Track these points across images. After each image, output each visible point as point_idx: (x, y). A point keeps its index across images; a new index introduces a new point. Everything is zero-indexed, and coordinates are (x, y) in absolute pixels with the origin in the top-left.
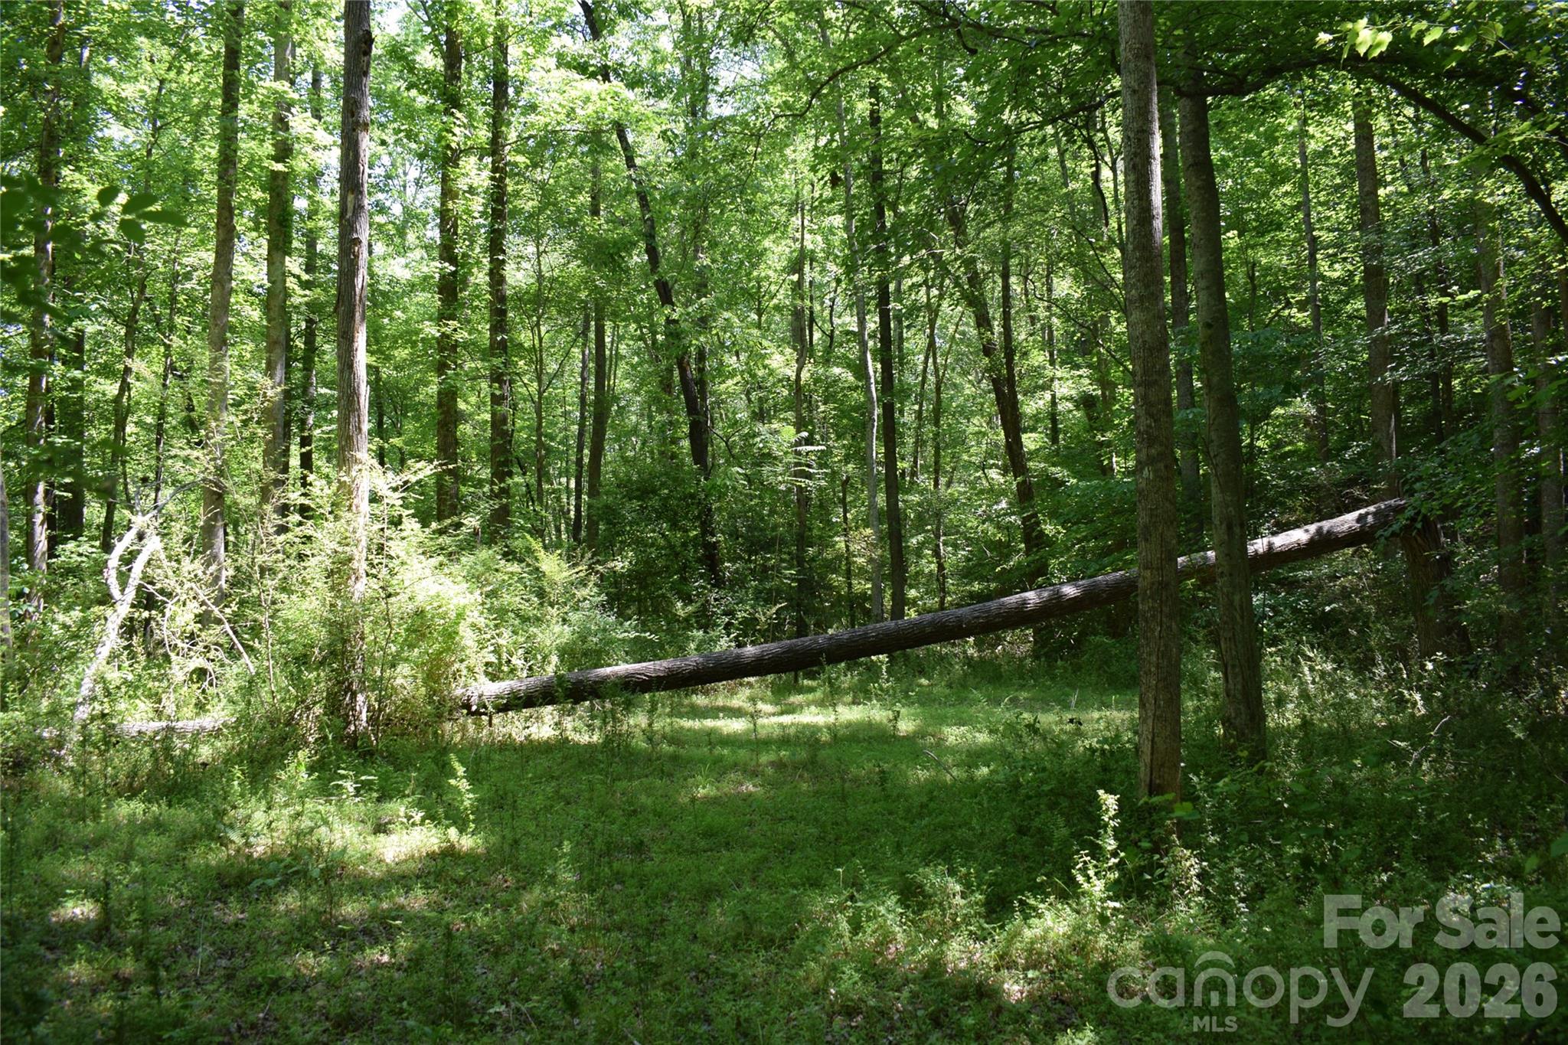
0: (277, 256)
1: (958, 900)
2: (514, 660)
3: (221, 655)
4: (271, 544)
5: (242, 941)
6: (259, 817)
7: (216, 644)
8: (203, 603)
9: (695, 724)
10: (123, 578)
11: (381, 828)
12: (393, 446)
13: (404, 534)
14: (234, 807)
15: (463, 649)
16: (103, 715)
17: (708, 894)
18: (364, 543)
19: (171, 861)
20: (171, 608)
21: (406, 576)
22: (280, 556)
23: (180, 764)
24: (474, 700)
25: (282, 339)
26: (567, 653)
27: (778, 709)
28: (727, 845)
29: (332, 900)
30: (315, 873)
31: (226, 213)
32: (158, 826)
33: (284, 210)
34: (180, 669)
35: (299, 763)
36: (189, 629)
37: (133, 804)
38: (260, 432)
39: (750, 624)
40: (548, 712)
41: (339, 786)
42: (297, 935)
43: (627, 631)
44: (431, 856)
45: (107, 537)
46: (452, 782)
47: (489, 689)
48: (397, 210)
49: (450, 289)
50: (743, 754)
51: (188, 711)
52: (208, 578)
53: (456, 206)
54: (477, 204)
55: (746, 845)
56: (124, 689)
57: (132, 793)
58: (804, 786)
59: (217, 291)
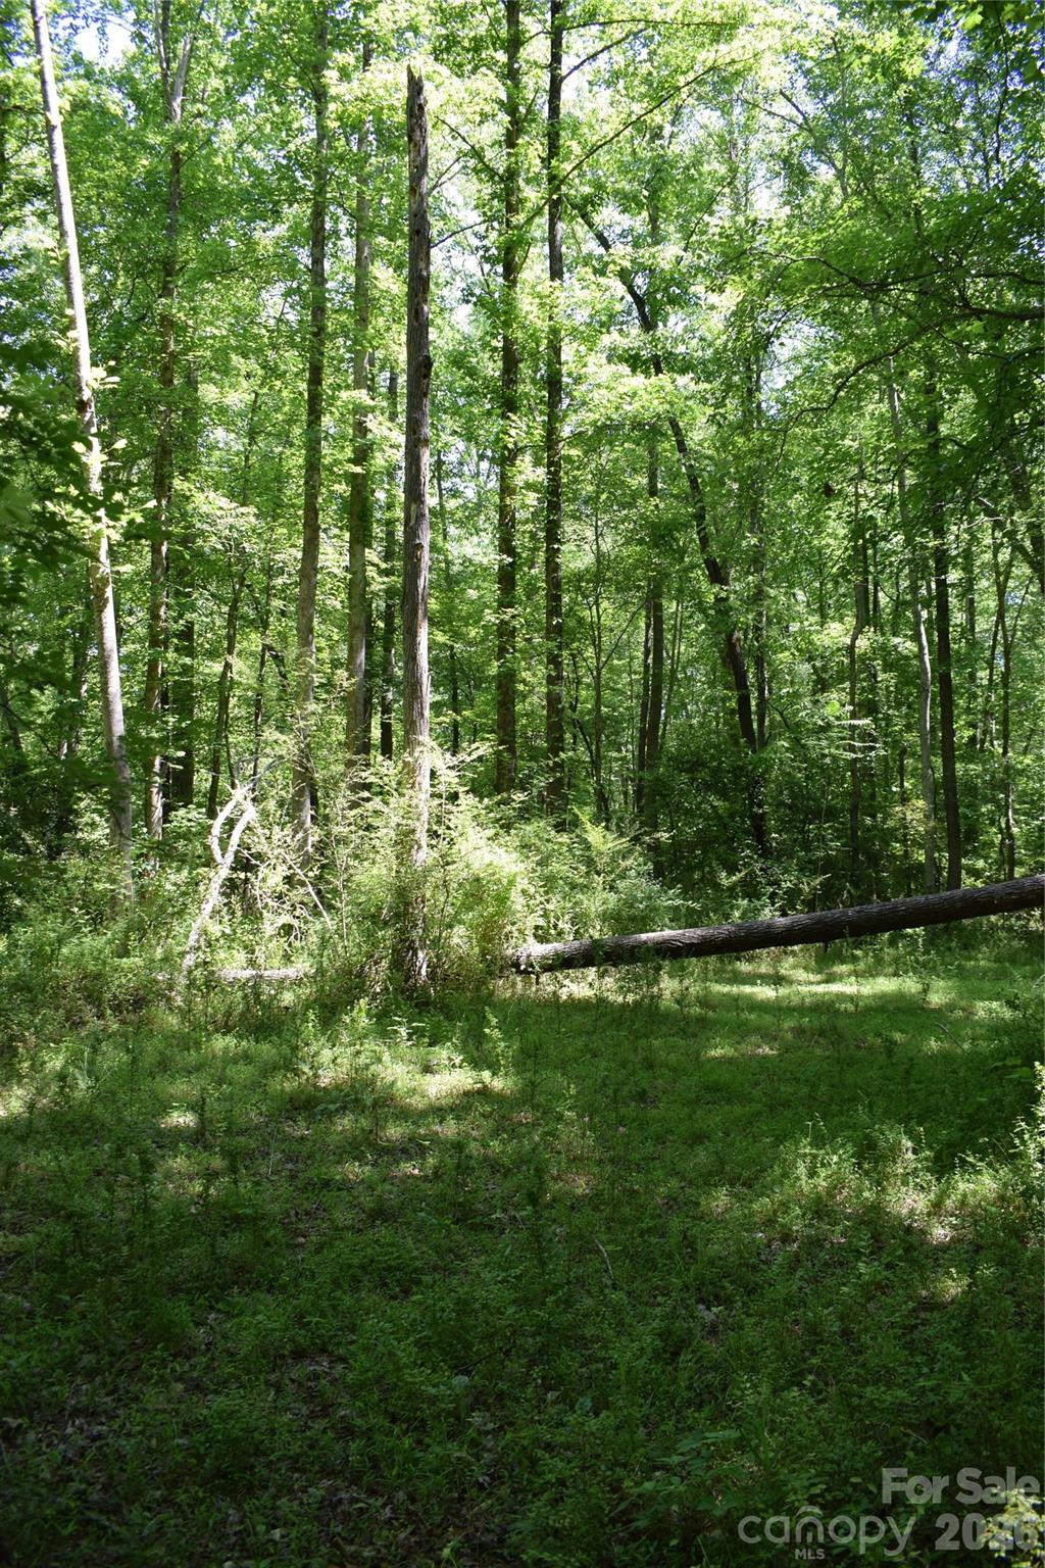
0: (357, 548)
1: (910, 1155)
2: (561, 925)
3: (305, 913)
4: (344, 817)
5: (305, 1150)
6: (326, 1055)
7: (302, 903)
8: (290, 868)
9: (735, 989)
10: (224, 844)
11: (427, 1069)
12: (465, 719)
13: (460, 809)
14: (307, 1045)
15: (514, 914)
16: (206, 963)
17: (698, 1138)
18: (425, 817)
19: (255, 1086)
20: (263, 871)
21: (462, 846)
22: (353, 828)
23: (266, 1007)
24: (523, 959)
25: (363, 624)
26: (611, 918)
27: (819, 977)
28: (729, 1101)
29: (379, 1124)
30: (369, 1102)
31: (312, 511)
32: (247, 1057)
33: (364, 506)
34: (270, 924)
35: (360, 1010)
36: (278, 889)
37: (228, 1039)
38: (338, 719)
39: (793, 895)
40: (591, 972)
41: (396, 1032)
42: (348, 1148)
43: (671, 899)
44: (466, 1094)
45: (212, 806)
46: (487, 1031)
47: (537, 950)
48: (470, 494)
49: (506, 577)
50: (768, 1019)
51: (276, 962)
52: (294, 844)
53: (513, 502)
54: (532, 498)
55: (745, 1099)
56: (222, 941)
57: (227, 1029)
58: (818, 1052)
59: (304, 585)
